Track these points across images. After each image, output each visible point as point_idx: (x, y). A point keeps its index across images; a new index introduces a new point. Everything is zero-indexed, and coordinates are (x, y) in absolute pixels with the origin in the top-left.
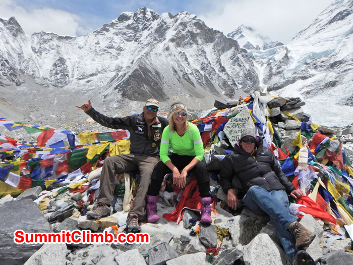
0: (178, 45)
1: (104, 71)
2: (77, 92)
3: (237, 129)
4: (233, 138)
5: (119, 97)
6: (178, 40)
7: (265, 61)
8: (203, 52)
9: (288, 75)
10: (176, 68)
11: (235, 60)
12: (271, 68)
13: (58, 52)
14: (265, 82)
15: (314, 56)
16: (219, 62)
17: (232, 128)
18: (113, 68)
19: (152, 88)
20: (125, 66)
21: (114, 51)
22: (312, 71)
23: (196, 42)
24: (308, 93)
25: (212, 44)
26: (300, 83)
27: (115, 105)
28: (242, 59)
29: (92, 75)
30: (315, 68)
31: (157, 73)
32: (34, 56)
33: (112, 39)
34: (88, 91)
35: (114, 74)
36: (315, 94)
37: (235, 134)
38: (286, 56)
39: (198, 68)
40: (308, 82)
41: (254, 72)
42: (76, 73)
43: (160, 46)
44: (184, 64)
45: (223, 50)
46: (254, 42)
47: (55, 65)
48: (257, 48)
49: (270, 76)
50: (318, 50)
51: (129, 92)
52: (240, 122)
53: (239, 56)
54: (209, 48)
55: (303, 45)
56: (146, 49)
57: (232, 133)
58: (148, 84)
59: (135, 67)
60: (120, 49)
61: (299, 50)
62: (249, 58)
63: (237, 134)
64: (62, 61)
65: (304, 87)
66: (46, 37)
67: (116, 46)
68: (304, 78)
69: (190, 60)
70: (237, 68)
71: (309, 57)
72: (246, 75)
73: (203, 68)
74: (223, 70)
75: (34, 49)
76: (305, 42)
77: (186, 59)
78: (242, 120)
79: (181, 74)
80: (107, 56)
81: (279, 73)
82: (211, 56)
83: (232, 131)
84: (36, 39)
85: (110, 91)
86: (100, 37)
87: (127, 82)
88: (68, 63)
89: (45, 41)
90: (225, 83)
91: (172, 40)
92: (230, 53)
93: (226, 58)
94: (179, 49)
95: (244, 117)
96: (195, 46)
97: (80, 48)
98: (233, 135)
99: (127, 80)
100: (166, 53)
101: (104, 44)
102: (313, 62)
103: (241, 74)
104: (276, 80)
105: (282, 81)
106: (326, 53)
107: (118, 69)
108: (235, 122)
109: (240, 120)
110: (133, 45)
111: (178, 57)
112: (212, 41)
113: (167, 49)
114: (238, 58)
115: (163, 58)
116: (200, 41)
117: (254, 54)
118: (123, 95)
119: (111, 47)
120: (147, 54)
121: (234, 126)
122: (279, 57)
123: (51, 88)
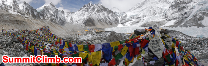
0: (98, 12)
1: (81, 20)
2: (75, 25)
3: (155, 45)
4: (155, 50)
5: (84, 25)
6: (98, 11)
7: (120, 16)
8: (104, 14)
9: (127, 20)
10: (98, 18)
11: (112, 16)
12: (122, 18)
13: (71, 16)
14: (121, 21)
15: (133, 16)
16: (108, 16)
17: (153, 46)
18: (83, 19)
19: (92, 23)
20: (85, 18)
21: (83, 15)
22: (133, 19)
23: (102, 11)
24: (132, 24)
25: (106, 12)
26: (130, 22)
27: (84, 28)
28: (114, 16)
29: (78, 21)
30: (133, 18)
31: (93, 19)
32: (67, 18)
33: (82, 12)
34: (77, 25)
35: (83, 20)
36: (133, 25)
37: (155, 48)
38: (126, 15)
39: (103, 18)
40: (132, 22)
41: (118, 19)
42: (75, 21)
43: (94, 13)
44: (99, 17)
45: (109, 13)
46: (117, 11)
47: (71, 19)
48: (118, 13)
49: (122, 20)
50: (134, 14)
51: (87, 24)
52: (156, 42)
53: (114, 15)
54: (106, 13)
55: (130, 13)
56: (90, 14)
57: (153, 48)
58: (91, 22)
59: (88, 18)
60: (84, 14)
61: (129, 14)
62: (116, 15)
63: (156, 48)
64: (72, 18)
65: (131, 23)
66: (69, 13)
67: (83, 13)
68: (131, 21)
69: (101, 16)
70: (113, 18)
71: (132, 16)
72: (115, 20)
73: (104, 18)
74: (109, 18)
75: (66, 16)
76: (131, 12)
77: (100, 16)
78: (156, 41)
79: (99, 20)
80: (81, 16)
81: (124, 19)
82: (106, 15)
83: (153, 47)
84: (67, 14)
85: (82, 24)
86: (80, 12)
87: (86, 22)
88: (73, 19)
89: (69, 14)
90: (110, 22)
91: (96, 11)
92: (111, 14)
93: (110, 15)
94: (98, 13)
95: (157, 39)
96: (102, 12)
97: (75, 15)
98: (154, 49)
99: (86, 21)
100: (95, 14)
101: (81, 13)
102: (133, 17)
103: (114, 19)
104: (123, 21)
105: (125, 21)
106: (136, 15)
107: (84, 19)
108: (153, 42)
109: (155, 41)
110: (87, 13)
111: (98, 15)
112: (106, 11)
113: (95, 13)
114: (113, 15)
115: (94, 16)
116: (103, 11)
117: (118, 14)
118: (85, 25)
119: (82, 14)
120: (90, 15)
121: (153, 44)
122: (124, 15)
123: (70, 24)
